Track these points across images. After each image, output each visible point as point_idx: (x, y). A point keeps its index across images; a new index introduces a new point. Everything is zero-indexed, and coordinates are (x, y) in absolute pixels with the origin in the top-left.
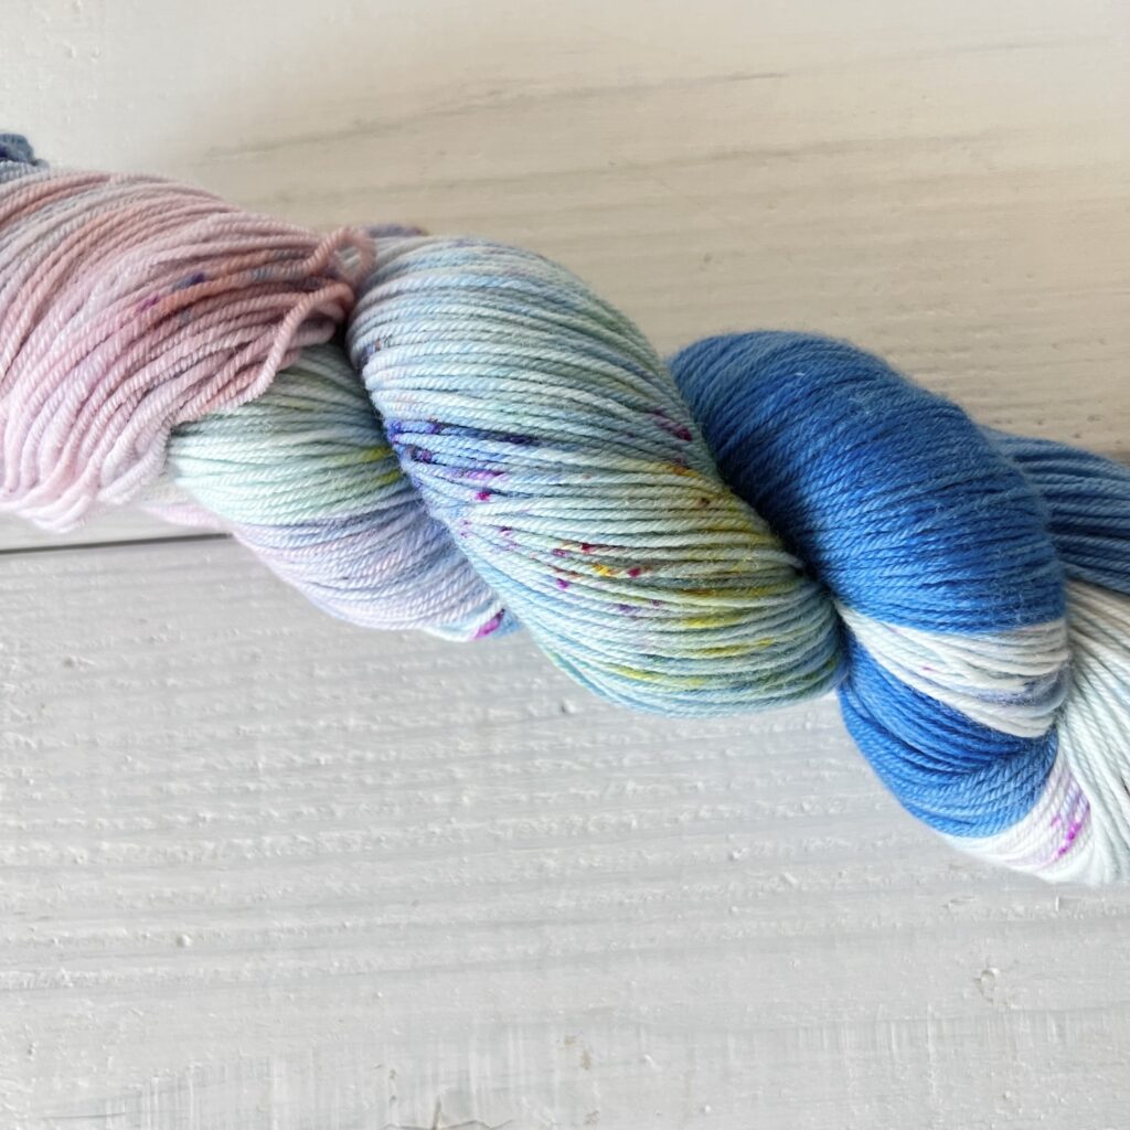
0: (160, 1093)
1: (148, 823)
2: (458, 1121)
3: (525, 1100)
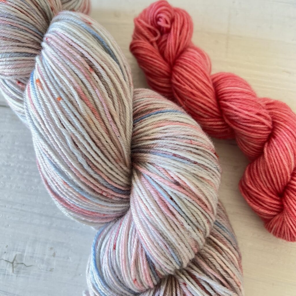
2: (19, 262)
3: (37, 261)
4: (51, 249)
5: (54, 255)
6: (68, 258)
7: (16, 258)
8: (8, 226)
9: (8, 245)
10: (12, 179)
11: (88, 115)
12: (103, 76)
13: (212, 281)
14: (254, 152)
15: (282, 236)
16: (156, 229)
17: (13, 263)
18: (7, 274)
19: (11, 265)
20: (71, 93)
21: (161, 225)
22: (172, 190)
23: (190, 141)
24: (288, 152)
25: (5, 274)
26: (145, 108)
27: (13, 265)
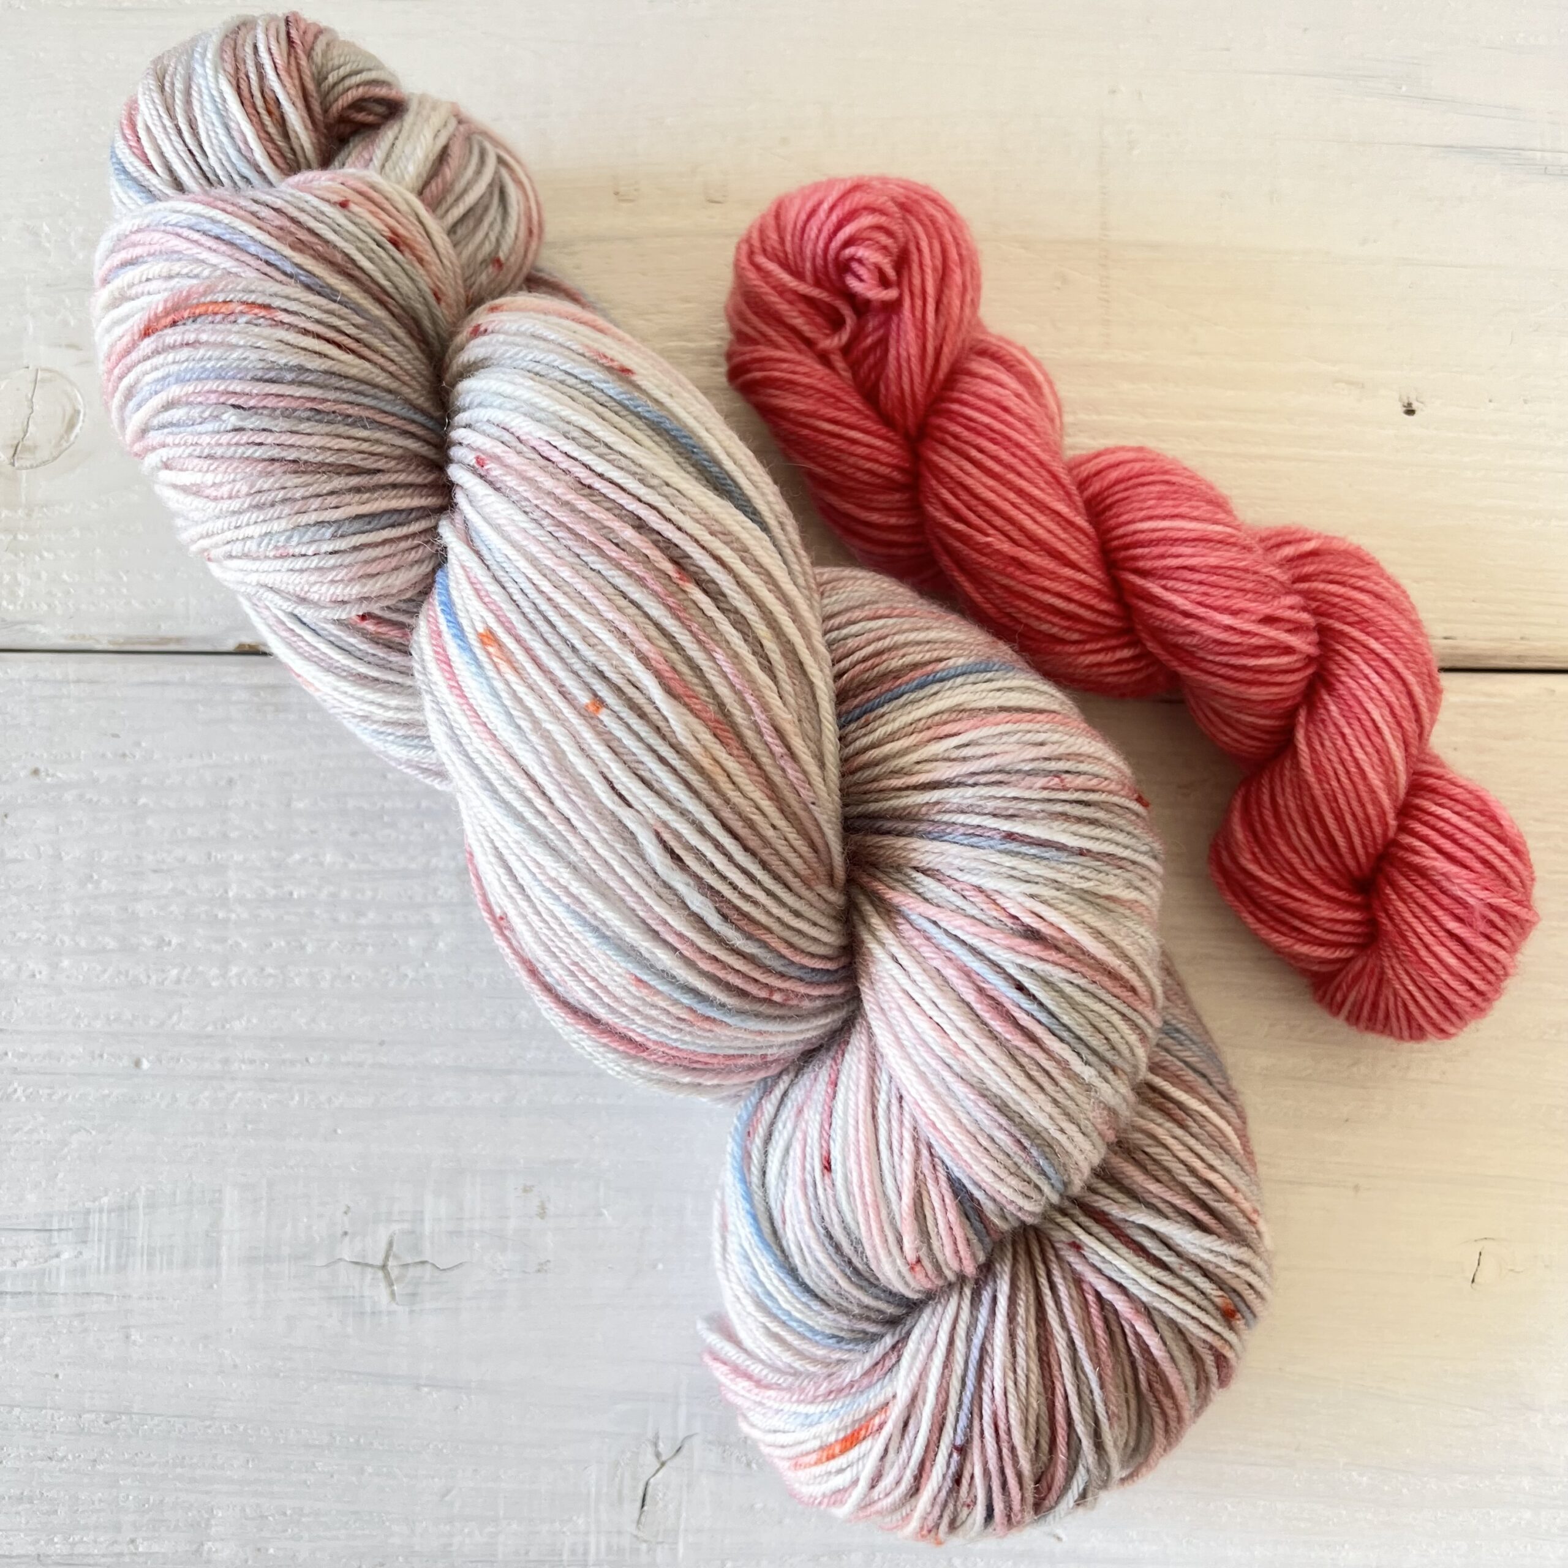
0: (110, 1212)
1: (112, 944)
2: (409, 1260)
3: (477, 1245)
4: (527, 1190)
5: (543, 1213)
6: (601, 1214)
7: (395, 1248)
8: (335, 1131)
9: (351, 1205)
10: (310, 949)
11: (705, 748)
12: (727, 591)
13: (1166, 1222)
14: (1259, 744)
15: (1379, 1026)
16: (983, 1093)
17: (384, 1267)
18: (368, 1309)
19: (380, 1274)
20: (632, 679)
21: (998, 1080)
22: (1021, 960)
23: (1056, 780)
24: (1383, 740)
25: (362, 1313)
26: (873, 667)
27: (387, 1276)
